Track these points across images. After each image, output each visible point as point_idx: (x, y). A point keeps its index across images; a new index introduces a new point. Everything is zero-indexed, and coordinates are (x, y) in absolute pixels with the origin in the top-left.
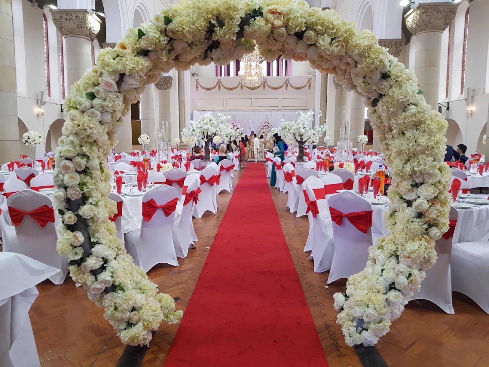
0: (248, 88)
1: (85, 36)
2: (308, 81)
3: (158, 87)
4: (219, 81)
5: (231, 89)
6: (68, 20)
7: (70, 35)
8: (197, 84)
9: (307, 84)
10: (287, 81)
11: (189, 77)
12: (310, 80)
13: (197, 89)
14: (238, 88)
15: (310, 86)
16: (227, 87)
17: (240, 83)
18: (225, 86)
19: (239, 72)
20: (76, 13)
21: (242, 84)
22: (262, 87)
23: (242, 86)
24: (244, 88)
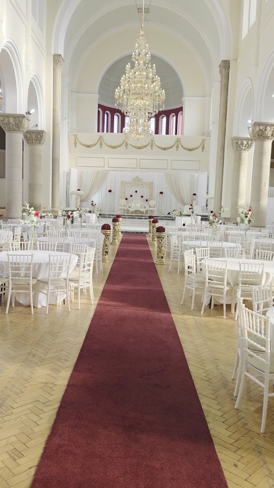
0: (133, 146)
2: (202, 143)
3: (29, 142)
4: (101, 138)
5: (114, 147)
8: (75, 140)
9: (201, 145)
10: (178, 140)
11: (67, 132)
12: (204, 141)
13: (75, 146)
14: (122, 147)
15: (203, 148)
16: (110, 144)
17: (124, 141)
18: (107, 143)
19: (124, 129)
21: (127, 143)
22: (149, 147)
23: (127, 145)
24: (129, 146)
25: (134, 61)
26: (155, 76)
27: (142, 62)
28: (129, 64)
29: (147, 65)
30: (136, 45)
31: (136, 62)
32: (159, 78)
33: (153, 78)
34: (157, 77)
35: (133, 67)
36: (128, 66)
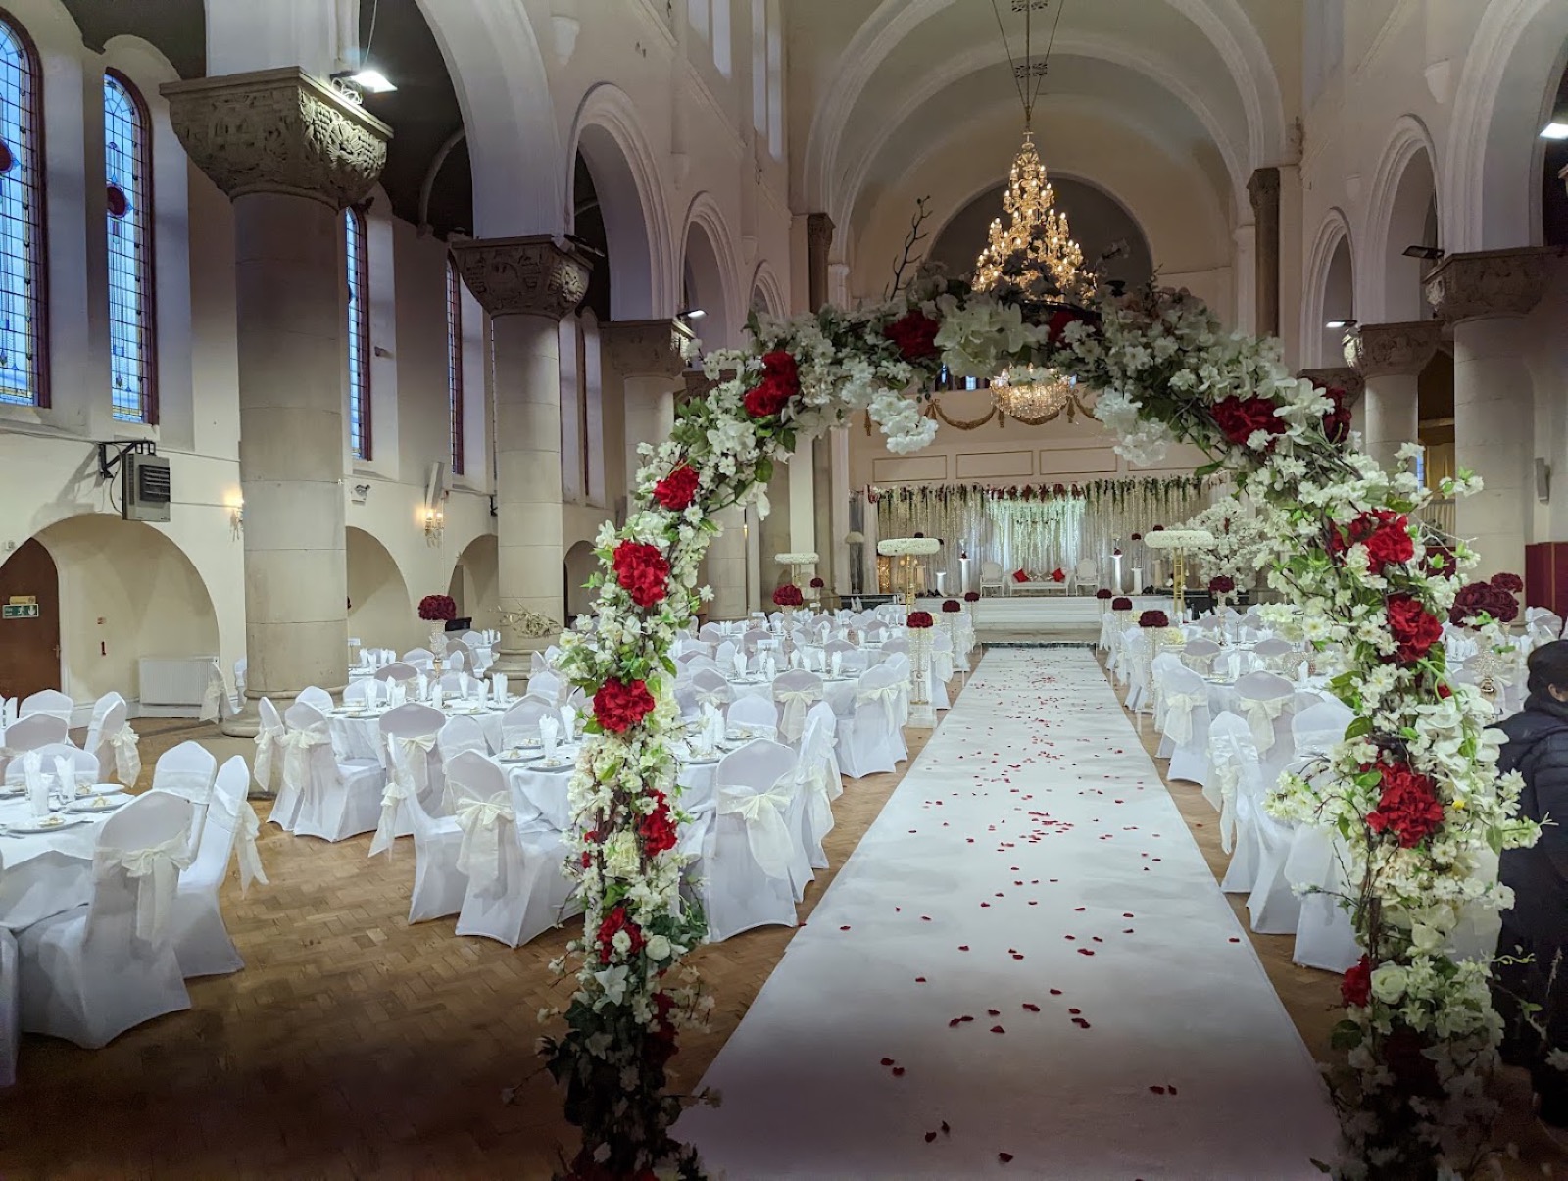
0: (1019, 419)
1: (545, 308)
4: (933, 405)
5: (968, 427)
6: (501, 270)
7: (504, 310)
13: (869, 431)
14: (988, 423)
16: (955, 419)
17: (995, 408)
18: (950, 417)
20: (521, 248)
21: (1001, 412)
22: (1063, 417)
23: (1001, 416)
24: (1008, 421)
25: (1010, 211)
26: (1067, 240)
27: (1030, 212)
28: (997, 220)
29: (1043, 217)
30: (1013, 171)
31: (1016, 214)
32: (1077, 246)
33: (1061, 247)
34: (1071, 243)
35: (1007, 225)
36: (995, 225)
